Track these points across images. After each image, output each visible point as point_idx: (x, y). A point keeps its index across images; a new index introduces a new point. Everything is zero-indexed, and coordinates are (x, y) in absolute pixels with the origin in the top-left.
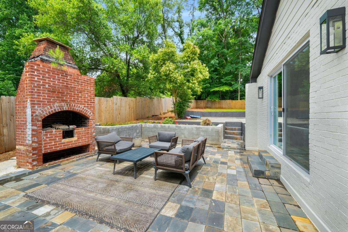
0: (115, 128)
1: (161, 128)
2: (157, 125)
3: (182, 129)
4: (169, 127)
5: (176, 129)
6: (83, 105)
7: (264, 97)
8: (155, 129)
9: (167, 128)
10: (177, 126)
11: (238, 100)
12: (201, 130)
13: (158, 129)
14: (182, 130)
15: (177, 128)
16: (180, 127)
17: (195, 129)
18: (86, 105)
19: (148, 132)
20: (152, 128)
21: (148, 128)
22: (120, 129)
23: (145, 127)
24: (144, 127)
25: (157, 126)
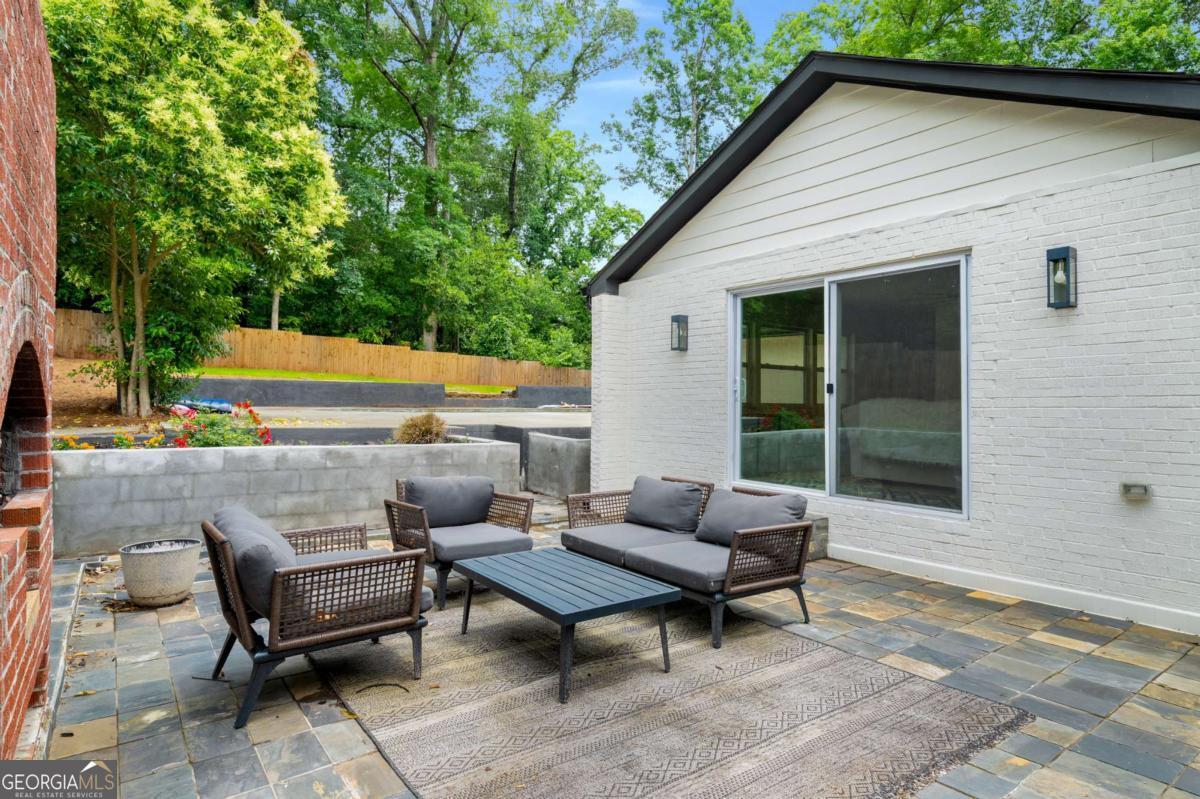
1: (223, 470)
2: (198, 458)
3: (361, 463)
4: (281, 459)
5: (326, 468)
7: (689, 347)
8: (179, 481)
9: (271, 466)
10: (329, 453)
12: (449, 461)
13: (204, 478)
14: (361, 468)
15: (329, 464)
16: (349, 456)
17: (425, 462)
19: (115, 504)
20: (153, 476)
21: (119, 477)
23: (91, 476)
24: (74, 478)
25: (193, 463)
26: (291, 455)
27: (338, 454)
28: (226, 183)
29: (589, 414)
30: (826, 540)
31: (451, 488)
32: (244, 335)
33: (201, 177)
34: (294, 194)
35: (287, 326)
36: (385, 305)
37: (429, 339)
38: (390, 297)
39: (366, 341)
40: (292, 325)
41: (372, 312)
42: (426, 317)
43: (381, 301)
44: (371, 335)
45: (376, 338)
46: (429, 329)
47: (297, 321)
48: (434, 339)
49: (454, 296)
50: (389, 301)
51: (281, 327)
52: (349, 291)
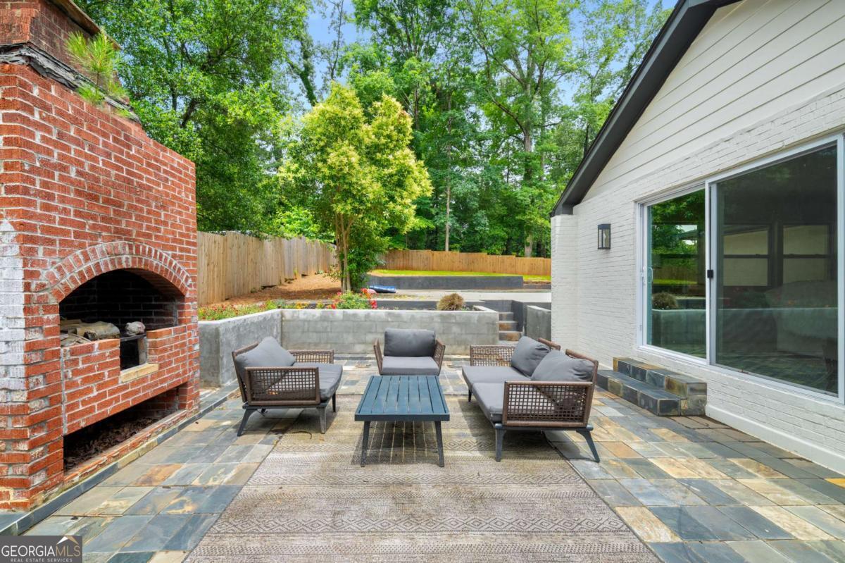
0: (231, 326)
1: (343, 321)
2: (333, 314)
3: (405, 320)
4: (367, 316)
5: (388, 321)
6: (170, 252)
7: (612, 246)
8: (326, 324)
9: (363, 319)
10: (389, 314)
11: (444, 250)
12: (454, 321)
13: (335, 323)
14: (406, 322)
15: (389, 319)
16: (399, 316)
17: (439, 321)
18: (178, 253)
19: (303, 332)
20: (316, 322)
21: (304, 321)
22: (241, 329)
23: (293, 321)
24: (289, 321)
25: (331, 316)
26: (372, 314)
27: (393, 315)
28: (361, 185)
29: (550, 294)
30: (704, 401)
31: (409, 336)
32: (433, 255)
33: (351, 184)
34: (400, 184)
35: (453, 249)
36: (503, 234)
37: (528, 250)
38: (505, 229)
39: (492, 254)
40: (456, 248)
41: (495, 238)
42: (526, 237)
43: (500, 232)
44: (495, 251)
45: (497, 252)
46: (528, 245)
47: (458, 246)
48: (531, 250)
49: (542, 224)
50: (505, 231)
51: (450, 249)
52: (481, 228)
